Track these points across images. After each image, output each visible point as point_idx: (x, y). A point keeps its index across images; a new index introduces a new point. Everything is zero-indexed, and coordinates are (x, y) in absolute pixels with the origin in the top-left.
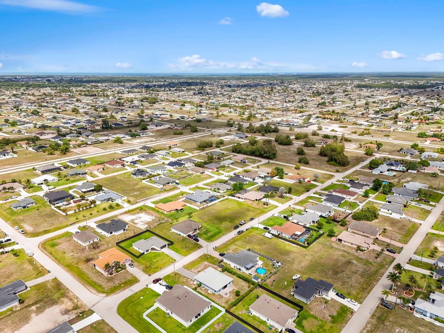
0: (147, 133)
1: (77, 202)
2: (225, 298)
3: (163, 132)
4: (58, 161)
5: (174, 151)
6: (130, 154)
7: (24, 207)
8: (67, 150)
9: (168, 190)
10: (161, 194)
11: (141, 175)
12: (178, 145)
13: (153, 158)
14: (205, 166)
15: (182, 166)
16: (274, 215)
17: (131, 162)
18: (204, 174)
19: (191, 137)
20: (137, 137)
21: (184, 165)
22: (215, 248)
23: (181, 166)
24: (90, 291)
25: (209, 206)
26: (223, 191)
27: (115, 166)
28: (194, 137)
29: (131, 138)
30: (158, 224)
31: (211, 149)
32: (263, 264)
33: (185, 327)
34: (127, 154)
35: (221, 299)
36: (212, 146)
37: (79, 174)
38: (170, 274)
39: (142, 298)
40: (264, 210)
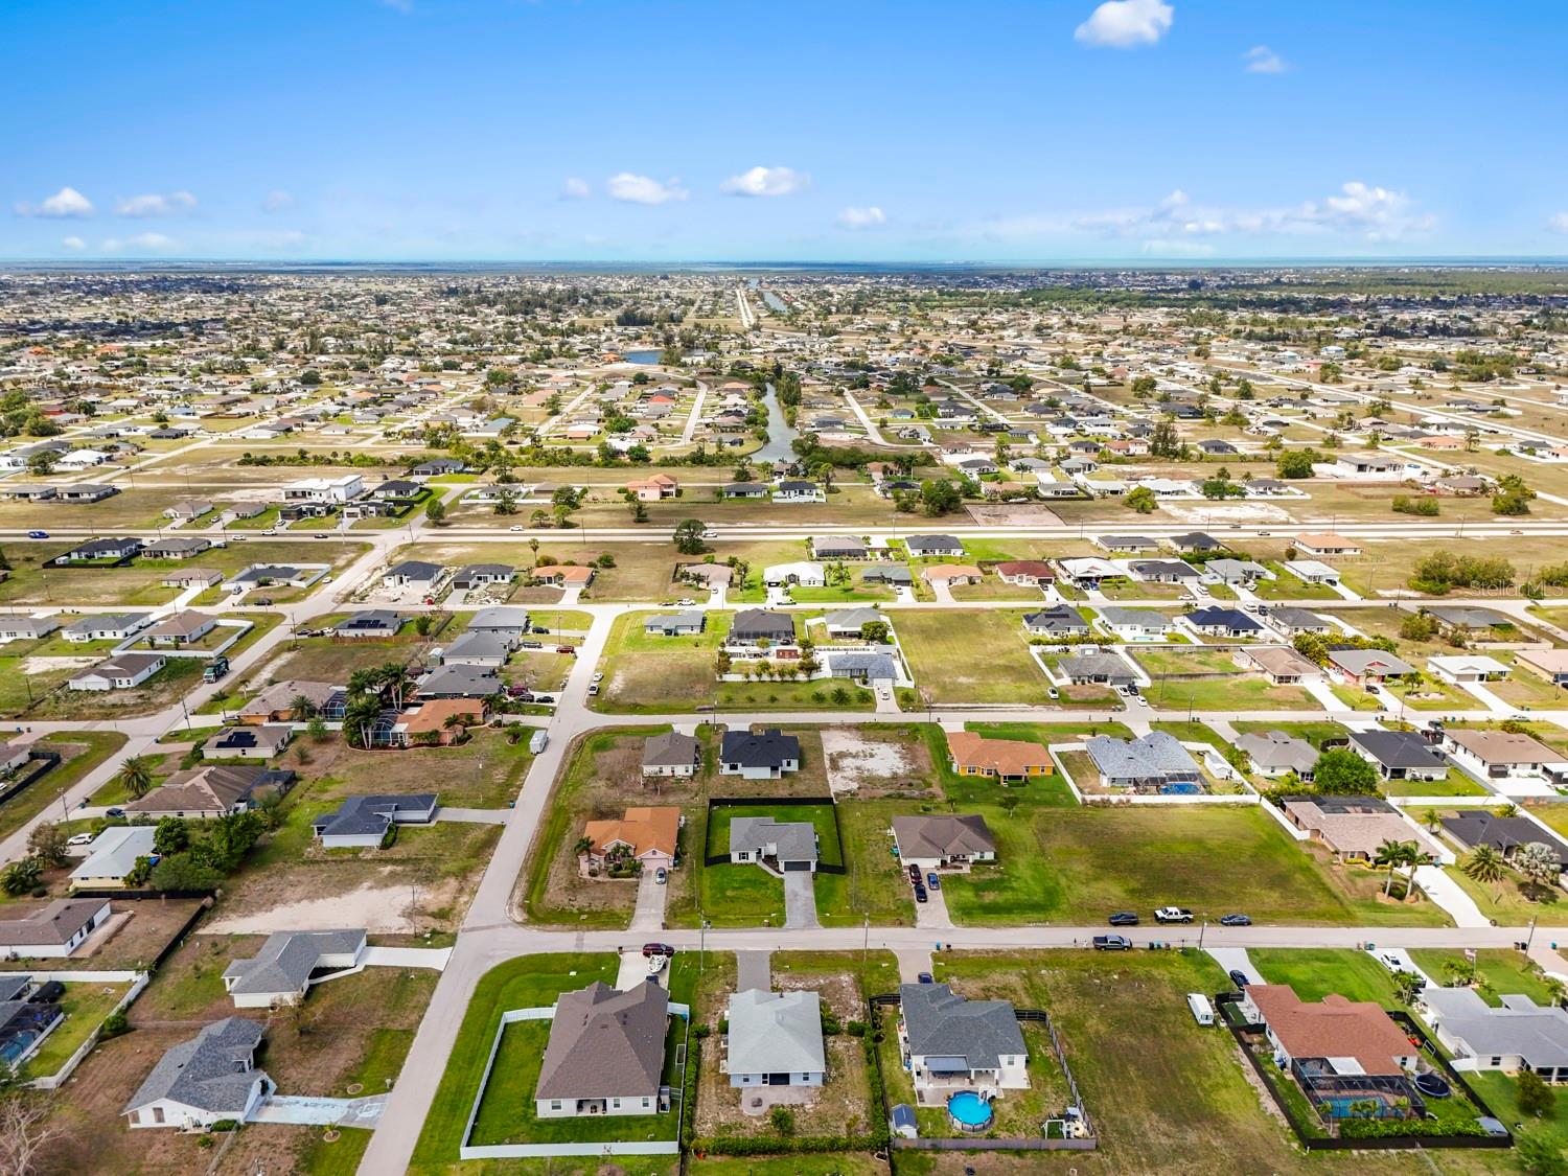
0: (1283, 490)
1: (783, 657)
2: (740, 1114)
3: (1358, 495)
4: (889, 533)
5: (1294, 572)
6: (1119, 550)
7: (669, 632)
8: (952, 505)
9: (1073, 702)
10: (1037, 708)
11: (1048, 626)
12: (1345, 552)
13: (1179, 583)
14: (1333, 655)
15: (1243, 635)
16: (1371, 947)
17: (1081, 579)
18: (1293, 684)
19: (1453, 533)
20: (1228, 497)
21: (1251, 632)
22: (943, 947)
23: (1237, 633)
24: (513, 890)
25: (1135, 806)
26: (1268, 773)
27: (1016, 581)
28: (1465, 534)
29: (1204, 497)
30: (889, 796)
31: (1482, 598)
32: (1023, 1092)
33: (536, 1114)
34: (1108, 550)
35: (725, 1106)
36: (1509, 584)
37: (890, 581)
38: (717, 952)
39: (573, 974)
40: (1353, 909)
